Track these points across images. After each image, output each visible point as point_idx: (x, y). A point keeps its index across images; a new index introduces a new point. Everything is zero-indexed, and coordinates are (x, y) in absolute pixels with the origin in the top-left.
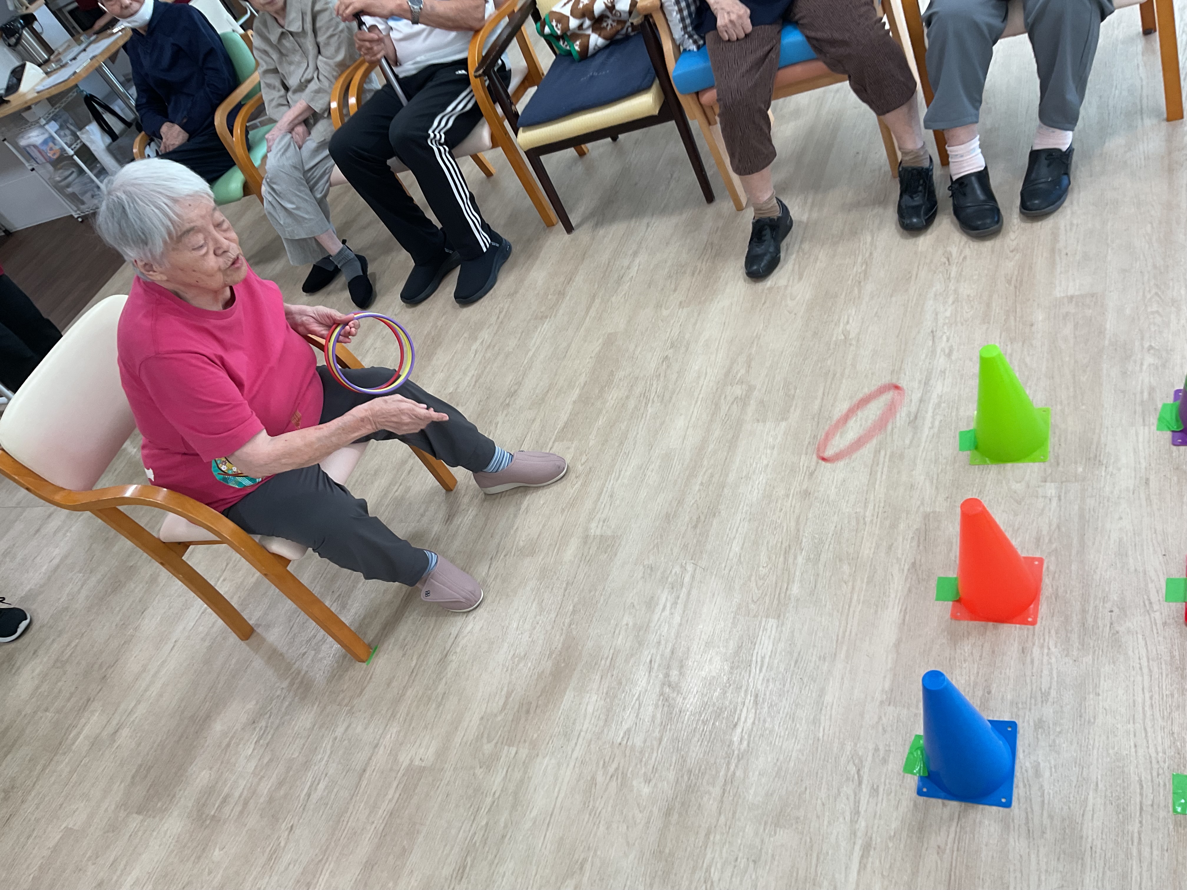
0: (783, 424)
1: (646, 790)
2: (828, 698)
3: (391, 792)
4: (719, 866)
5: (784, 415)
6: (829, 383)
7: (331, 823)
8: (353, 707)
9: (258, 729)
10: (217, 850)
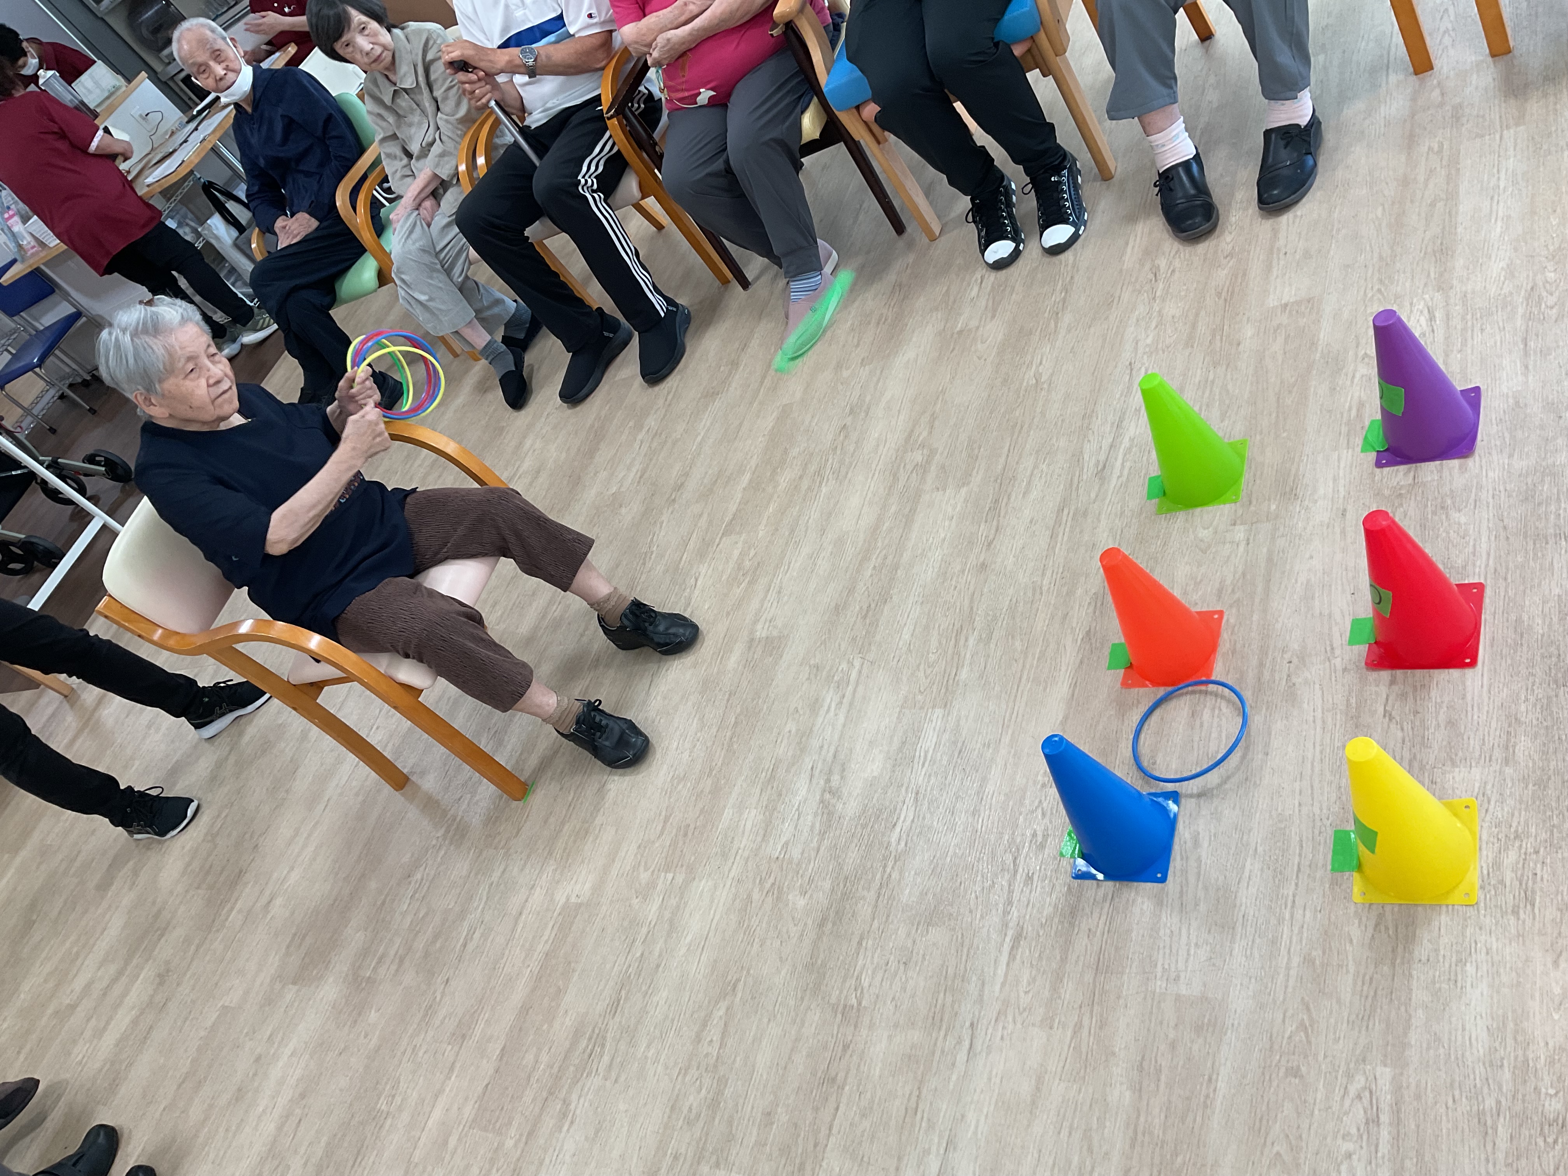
0: (964, 490)
1: (801, 902)
2: (990, 788)
3: (547, 933)
4: (870, 972)
5: (965, 480)
6: (1015, 437)
7: (486, 972)
8: (508, 850)
9: (413, 884)
10: (373, 1012)
